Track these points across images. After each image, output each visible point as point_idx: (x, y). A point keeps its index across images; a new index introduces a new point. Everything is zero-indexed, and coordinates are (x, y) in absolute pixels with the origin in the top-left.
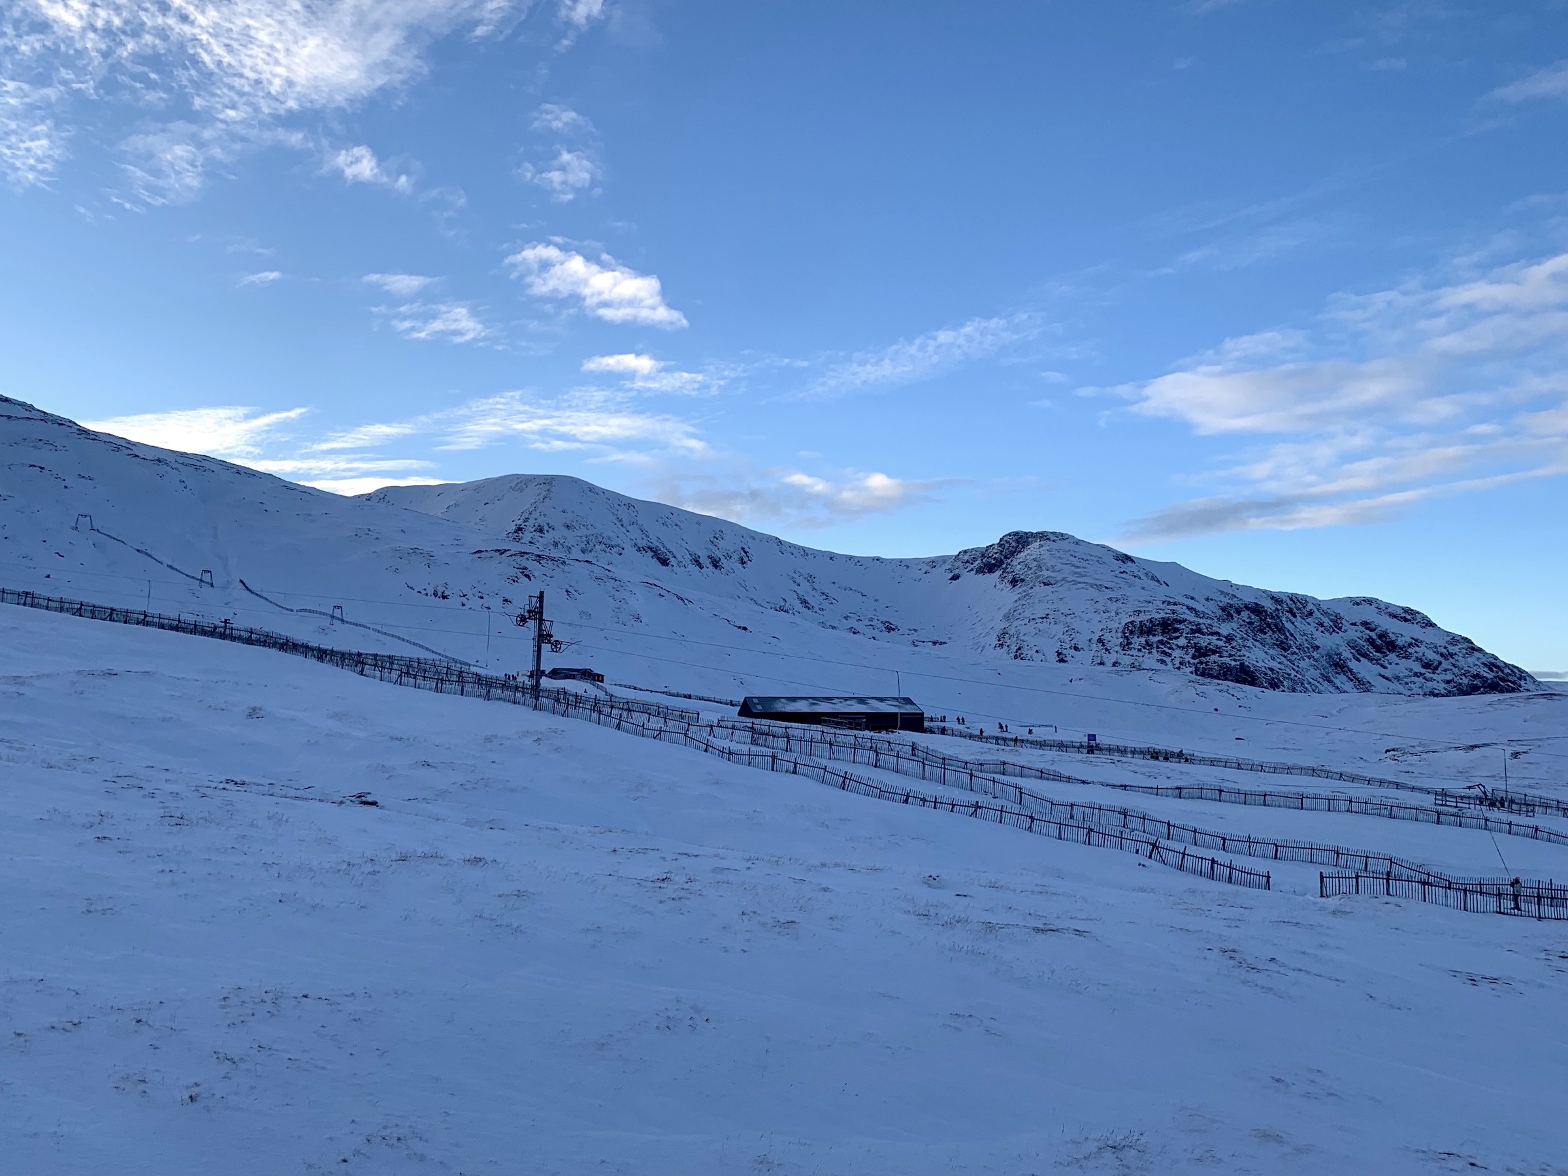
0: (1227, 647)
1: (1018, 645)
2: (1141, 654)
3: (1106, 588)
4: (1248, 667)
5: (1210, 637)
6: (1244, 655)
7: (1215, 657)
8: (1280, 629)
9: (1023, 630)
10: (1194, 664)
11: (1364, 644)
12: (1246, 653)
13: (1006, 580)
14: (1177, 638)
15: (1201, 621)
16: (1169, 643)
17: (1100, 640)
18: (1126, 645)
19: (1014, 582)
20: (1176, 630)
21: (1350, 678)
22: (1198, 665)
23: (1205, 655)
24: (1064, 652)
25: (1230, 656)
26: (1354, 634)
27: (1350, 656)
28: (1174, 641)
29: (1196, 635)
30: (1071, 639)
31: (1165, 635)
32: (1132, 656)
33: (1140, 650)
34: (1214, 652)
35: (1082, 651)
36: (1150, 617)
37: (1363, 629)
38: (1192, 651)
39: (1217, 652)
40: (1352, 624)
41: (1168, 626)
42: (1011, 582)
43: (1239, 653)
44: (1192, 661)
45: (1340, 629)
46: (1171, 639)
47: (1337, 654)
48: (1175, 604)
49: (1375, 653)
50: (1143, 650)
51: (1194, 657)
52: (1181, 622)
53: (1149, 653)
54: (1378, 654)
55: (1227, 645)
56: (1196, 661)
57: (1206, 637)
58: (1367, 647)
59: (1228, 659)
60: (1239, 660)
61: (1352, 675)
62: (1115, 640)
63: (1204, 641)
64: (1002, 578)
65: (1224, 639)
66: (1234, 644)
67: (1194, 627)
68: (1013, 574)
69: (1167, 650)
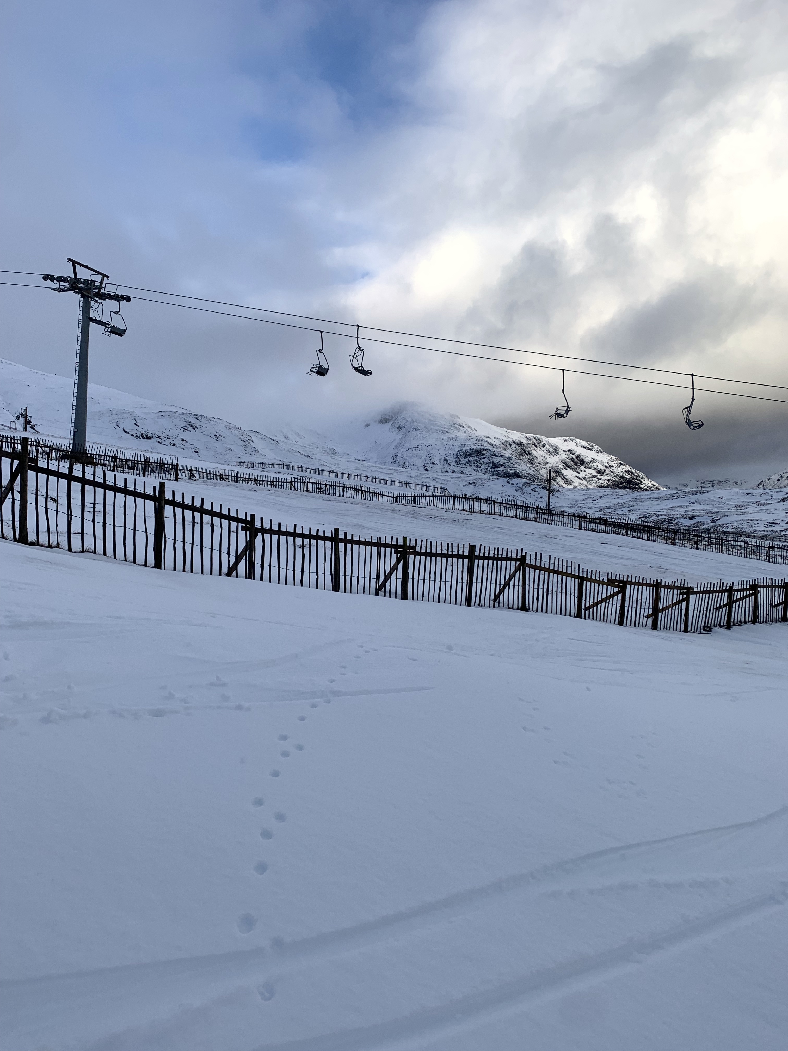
0: (508, 463)
1: (404, 462)
2: (466, 466)
3: (447, 432)
4: (519, 473)
5: (500, 458)
6: (517, 467)
7: (502, 469)
8: (530, 454)
9: (406, 454)
10: (492, 472)
11: (569, 461)
12: (517, 466)
13: (395, 427)
14: (484, 458)
15: (495, 450)
16: (480, 461)
17: (445, 459)
18: (458, 463)
19: (399, 428)
20: (483, 454)
21: (562, 478)
22: (494, 472)
23: (496, 467)
24: (427, 465)
25: (510, 467)
26: (564, 456)
27: (562, 467)
28: (482, 460)
29: (493, 457)
30: (430, 459)
31: (478, 457)
32: (461, 467)
33: (465, 465)
34: (502, 466)
35: (436, 465)
36: (470, 448)
37: (568, 453)
38: (491, 465)
39: (504, 466)
40: (564, 451)
41: (478, 452)
42: (398, 428)
43: (514, 466)
44: (491, 470)
45: (557, 453)
46: (480, 459)
47: (557, 466)
48: (482, 441)
49: (574, 466)
50: (467, 464)
51: (492, 468)
52: (485, 450)
53: (470, 466)
54: (576, 466)
55: (508, 462)
56: (493, 470)
57: (498, 458)
58: (570, 463)
59: (508, 469)
60: (514, 470)
61: (563, 476)
62: (452, 460)
63: (496, 460)
64: (393, 426)
65: (507, 459)
66: (512, 461)
67: (492, 453)
68: (399, 424)
69: (479, 464)
